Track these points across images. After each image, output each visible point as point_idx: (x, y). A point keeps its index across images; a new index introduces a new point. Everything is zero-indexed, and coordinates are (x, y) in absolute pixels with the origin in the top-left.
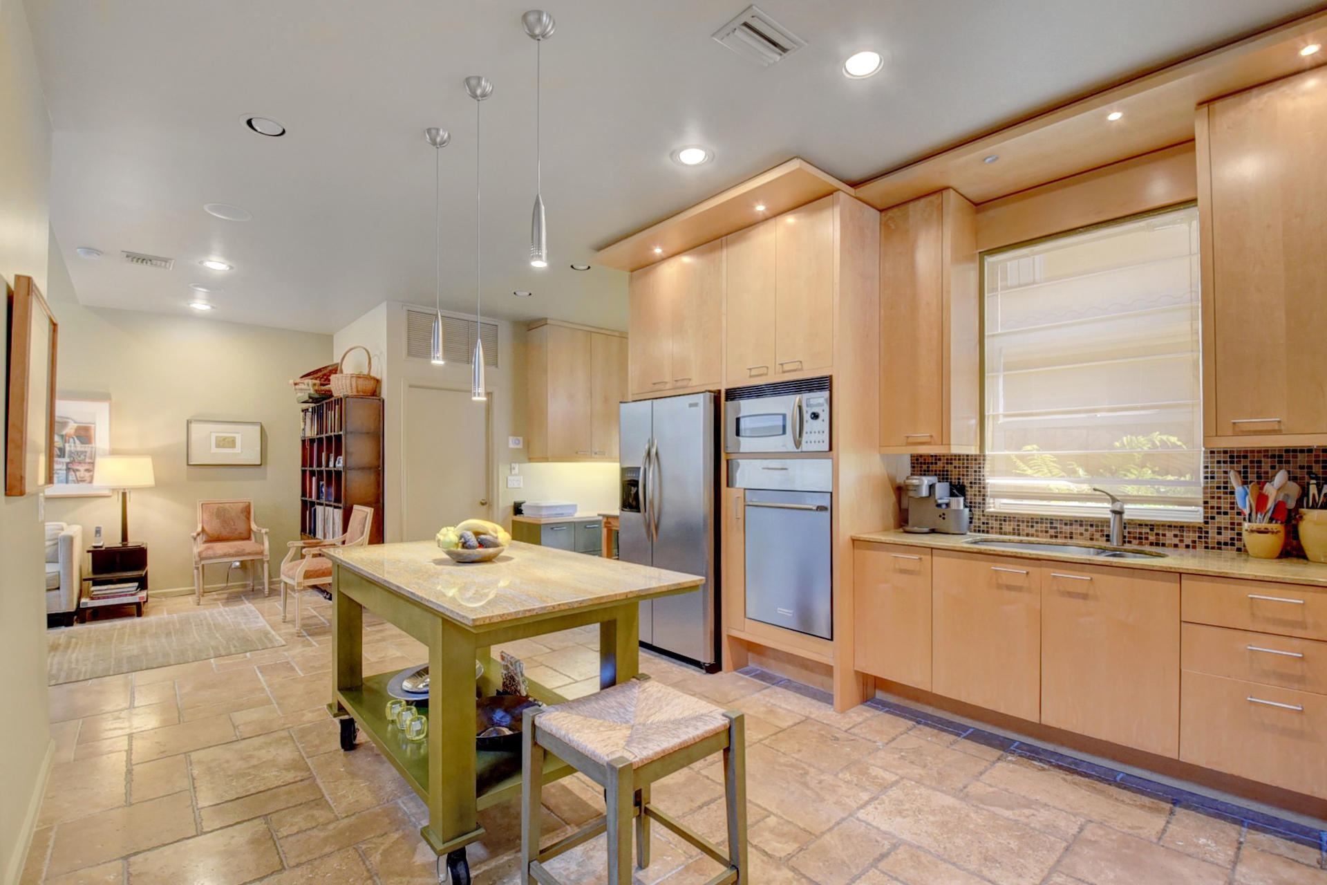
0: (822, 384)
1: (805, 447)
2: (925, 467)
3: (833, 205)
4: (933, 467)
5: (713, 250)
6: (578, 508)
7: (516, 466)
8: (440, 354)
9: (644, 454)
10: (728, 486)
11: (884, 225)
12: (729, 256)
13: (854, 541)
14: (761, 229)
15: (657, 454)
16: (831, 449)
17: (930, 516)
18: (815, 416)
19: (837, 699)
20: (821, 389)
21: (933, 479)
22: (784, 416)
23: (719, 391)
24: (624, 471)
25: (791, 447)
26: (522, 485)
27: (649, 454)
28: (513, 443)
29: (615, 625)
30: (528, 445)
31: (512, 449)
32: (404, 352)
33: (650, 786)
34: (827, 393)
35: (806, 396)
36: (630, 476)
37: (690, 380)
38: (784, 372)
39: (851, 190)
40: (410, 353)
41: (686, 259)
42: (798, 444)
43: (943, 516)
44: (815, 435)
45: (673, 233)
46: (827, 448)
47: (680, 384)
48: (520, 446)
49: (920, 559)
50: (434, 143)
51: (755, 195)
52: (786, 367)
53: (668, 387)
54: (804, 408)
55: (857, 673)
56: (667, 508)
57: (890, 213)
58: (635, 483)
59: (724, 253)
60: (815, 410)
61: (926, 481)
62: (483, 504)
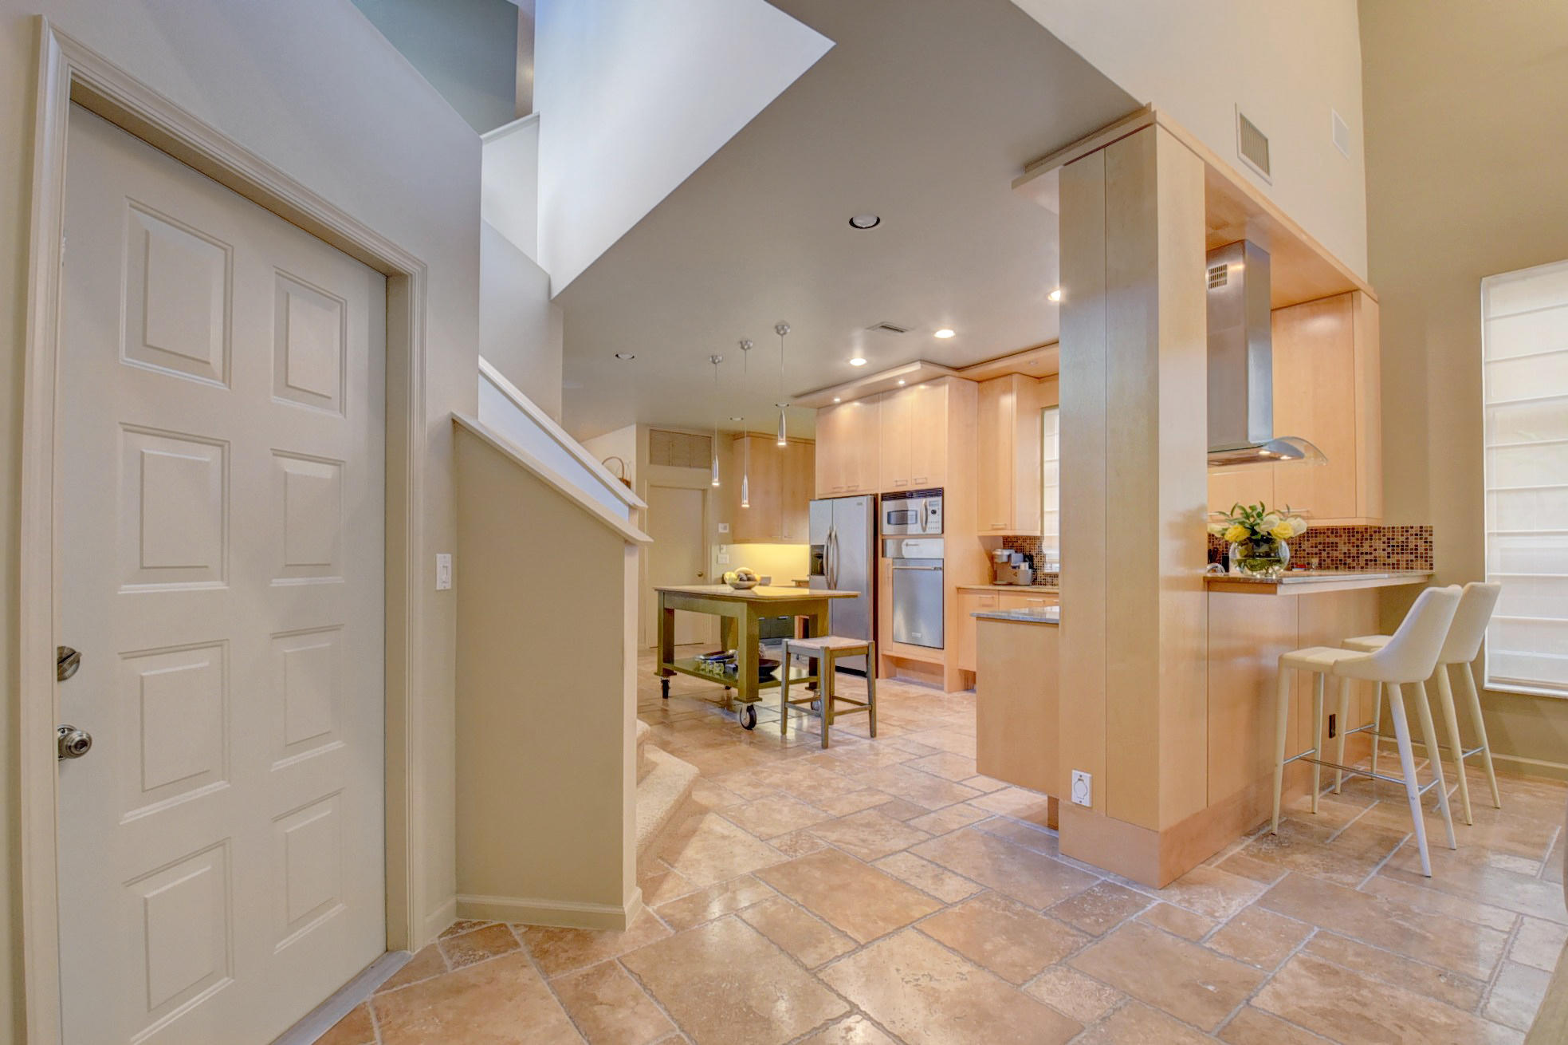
0: (938, 492)
1: (928, 531)
2: (1011, 544)
3: (944, 384)
4: (1016, 544)
5: (873, 402)
6: (772, 580)
7: (724, 547)
8: (717, 480)
9: (827, 537)
10: (883, 556)
11: (980, 391)
12: (883, 406)
13: (959, 589)
14: (903, 392)
15: (836, 536)
16: (943, 532)
17: (1008, 574)
18: (934, 512)
19: (946, 687)
20: (937, 495)
21: (1012, 552)
22: (916, 511)
23: (877, 495)
24: (813, 547)
25: (920, 532)
26: (728, 561)
27: (830, 536)
28: (723, 529)
29: (817, 618)
30: (733, 530)
31: (721, 533)
32: (647, 460)
33: (833, 719)
34: (940, 498)
35: (929, 499)
36: (818, 551)
37: (858, 486)
38: (916, 484)
39: (956, 373)
40: (651, 462)
41: (856, 404)
42: (924, 529)
43: (1015, 574)
44: (934, 522)
45: (848, 392)
46: (940, 531)
47: (851, 489)
48: (727, 531)
49: (993, 598)
50: (714, 362)
51: (899, 377)
52: (918, 481)
53: (844, 490)
54: (928, 507)
55: (960, 670)
56: (842, 572)
57: (984, 384)
58: (820, 556)
59: (880, 404)
60: (934, 508)
61: (1006, 552)
62: (700, 576)
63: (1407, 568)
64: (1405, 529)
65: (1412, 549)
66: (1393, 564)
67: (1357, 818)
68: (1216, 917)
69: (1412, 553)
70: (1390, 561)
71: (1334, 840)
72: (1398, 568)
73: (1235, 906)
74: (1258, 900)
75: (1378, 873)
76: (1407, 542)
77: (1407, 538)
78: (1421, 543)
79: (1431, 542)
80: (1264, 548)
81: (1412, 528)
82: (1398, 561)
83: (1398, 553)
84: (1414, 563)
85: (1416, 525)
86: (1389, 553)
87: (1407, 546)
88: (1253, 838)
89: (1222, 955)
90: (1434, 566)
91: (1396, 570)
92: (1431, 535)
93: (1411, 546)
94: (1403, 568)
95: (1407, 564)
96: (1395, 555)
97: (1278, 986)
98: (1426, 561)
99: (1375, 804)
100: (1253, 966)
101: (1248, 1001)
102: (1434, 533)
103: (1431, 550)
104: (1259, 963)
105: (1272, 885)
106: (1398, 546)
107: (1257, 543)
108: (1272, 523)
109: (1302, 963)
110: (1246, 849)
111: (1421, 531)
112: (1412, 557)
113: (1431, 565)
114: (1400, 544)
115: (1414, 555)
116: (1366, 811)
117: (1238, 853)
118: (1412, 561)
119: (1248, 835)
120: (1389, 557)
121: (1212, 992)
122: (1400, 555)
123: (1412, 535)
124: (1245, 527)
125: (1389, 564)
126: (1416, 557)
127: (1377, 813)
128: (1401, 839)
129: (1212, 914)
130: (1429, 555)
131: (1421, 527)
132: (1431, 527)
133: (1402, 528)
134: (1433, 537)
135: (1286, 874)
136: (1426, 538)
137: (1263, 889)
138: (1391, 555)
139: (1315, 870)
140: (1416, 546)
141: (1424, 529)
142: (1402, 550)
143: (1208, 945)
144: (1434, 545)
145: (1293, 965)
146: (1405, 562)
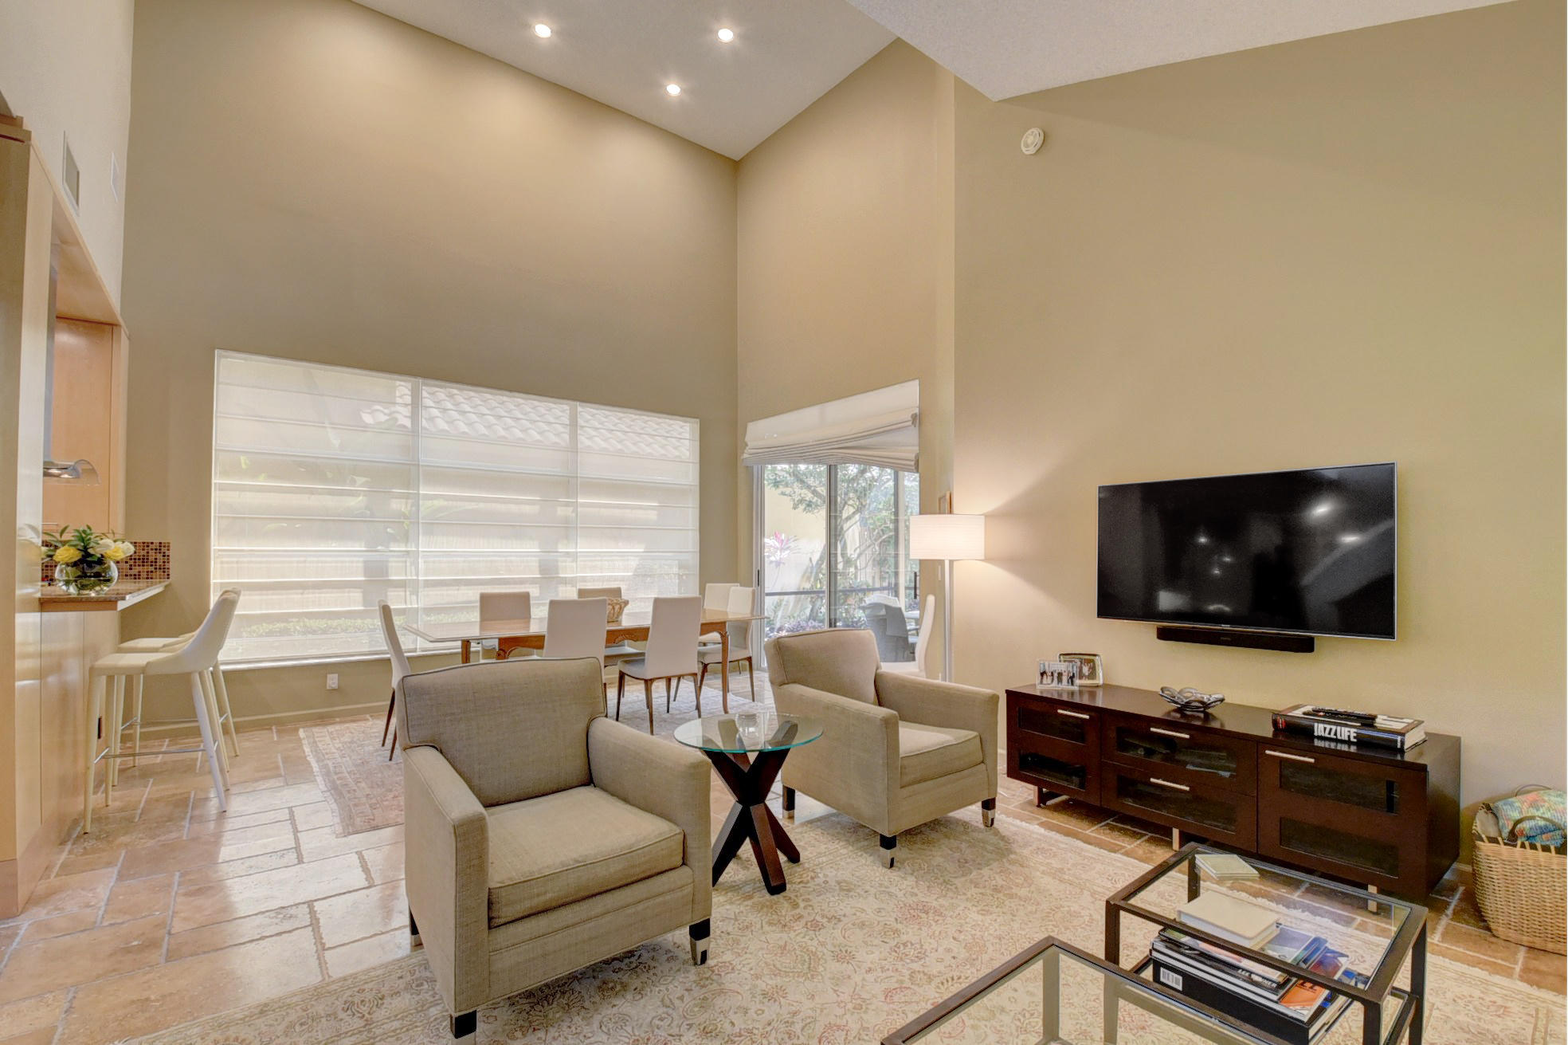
63: (147, 578)
64: (145, 545)
65: (152, 562)
66: (135, 575)
67: (145, 796)
68: (93, 906)
69: (152, 565)
70: (132, 572)
71: (140, 817)
72: (139, 578)
73: (103, 892)
74: (117, 879)
75: (190, 823)
76: (148, 556)
77: (148, 553)
78: (160, 556)
79: (168, 556)
80: (97, 569)
81: (152, 543)
82: (139, 572)
83: (139, 565)
84: (154, 574)
85: (156, 541)
86: (131, 565)
87: (148, 559)
88: (70, 843)
89: (123, 923)
90: (170, 576)
91: (137, 580)
92: (168, 550)
93: (151, 558)
94: (143, 578)
95: (148, 575)
96: (137, 567)
97: (182, 915)
98: (164, 572)
99: (151, 782)
100: (153, 915)
101: (169, 933)
102: (171, 548)
103: (168, 562)
104: (157, 911)
105: (119, 865)
106: (139, 559)
107: (90, 565)
108: (108, 546)
109: (186, 895)
110: (70, 852)
111: (160, 546)
112: (152, 569)
113: (168, 575)
114: (141, 557)
115: (154, 567)
116: (148, 789)
117: (66, 858)
118: (152, 572)
119: (63, 843)
120: (131, 569)
121: (138, 945)
122: (141, 567)
123: (152, 549)
124: (79, 550)
125: (131, 575)
126: (156, 569)
127: (154, 788)
128: (189, 797)
129: (88, 906)
130: (166, 567)
131: (160, 543)
132: (169, 543)
133: (144, 543)
134: (171, 551)
135: (123, 855)
136: (164, 553)
137: (115, 870)
138: (133, 567)
139: (143, 841)
140: (156, 559)
141: (162, 545)
142: (143, 562)
143: (106, 923)
144: (171, 558)
145: (180, 899)
146: (145, 573)
